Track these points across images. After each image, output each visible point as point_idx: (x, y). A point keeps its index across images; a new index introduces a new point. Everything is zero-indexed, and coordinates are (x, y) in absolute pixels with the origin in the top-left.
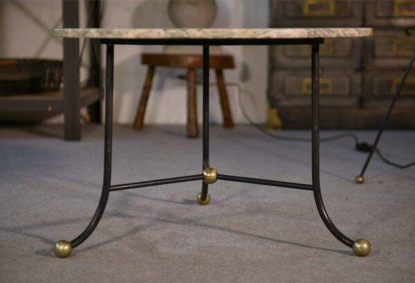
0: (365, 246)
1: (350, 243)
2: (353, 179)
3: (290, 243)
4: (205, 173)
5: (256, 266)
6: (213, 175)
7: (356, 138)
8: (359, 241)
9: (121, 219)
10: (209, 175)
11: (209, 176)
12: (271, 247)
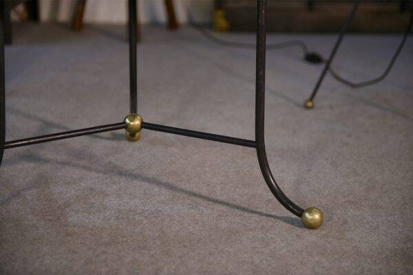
0: (317, 216)
1: (299, 212)
2: (302, 102)
3: (228, 204)
4: (127, 121)
5: (185, 246)
6: (137, 122)
7: (304, 47)
8: (310, 210)
9: (32, 165)
10: (132, 123)
11: (133, 125)
12: (205, 212)
